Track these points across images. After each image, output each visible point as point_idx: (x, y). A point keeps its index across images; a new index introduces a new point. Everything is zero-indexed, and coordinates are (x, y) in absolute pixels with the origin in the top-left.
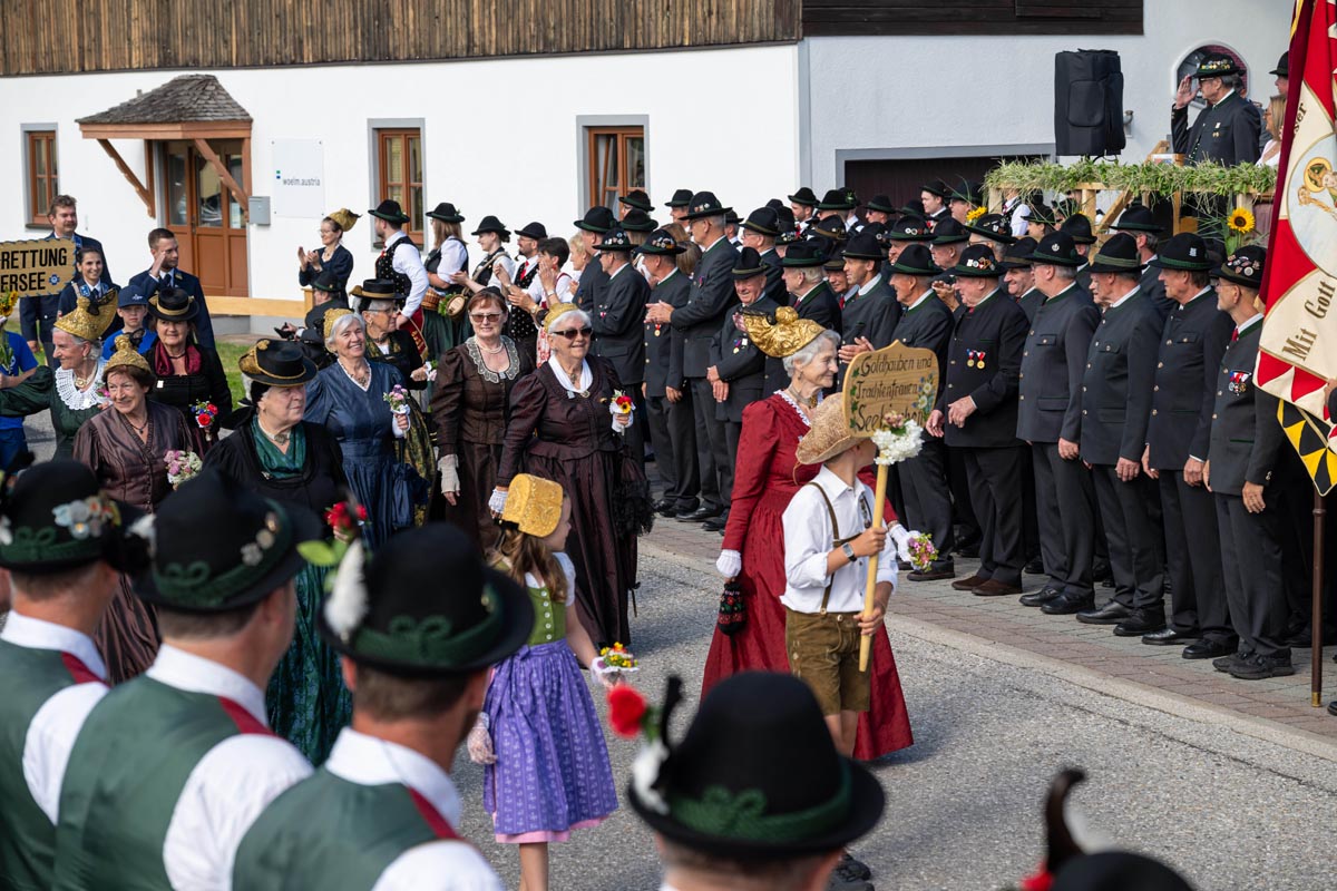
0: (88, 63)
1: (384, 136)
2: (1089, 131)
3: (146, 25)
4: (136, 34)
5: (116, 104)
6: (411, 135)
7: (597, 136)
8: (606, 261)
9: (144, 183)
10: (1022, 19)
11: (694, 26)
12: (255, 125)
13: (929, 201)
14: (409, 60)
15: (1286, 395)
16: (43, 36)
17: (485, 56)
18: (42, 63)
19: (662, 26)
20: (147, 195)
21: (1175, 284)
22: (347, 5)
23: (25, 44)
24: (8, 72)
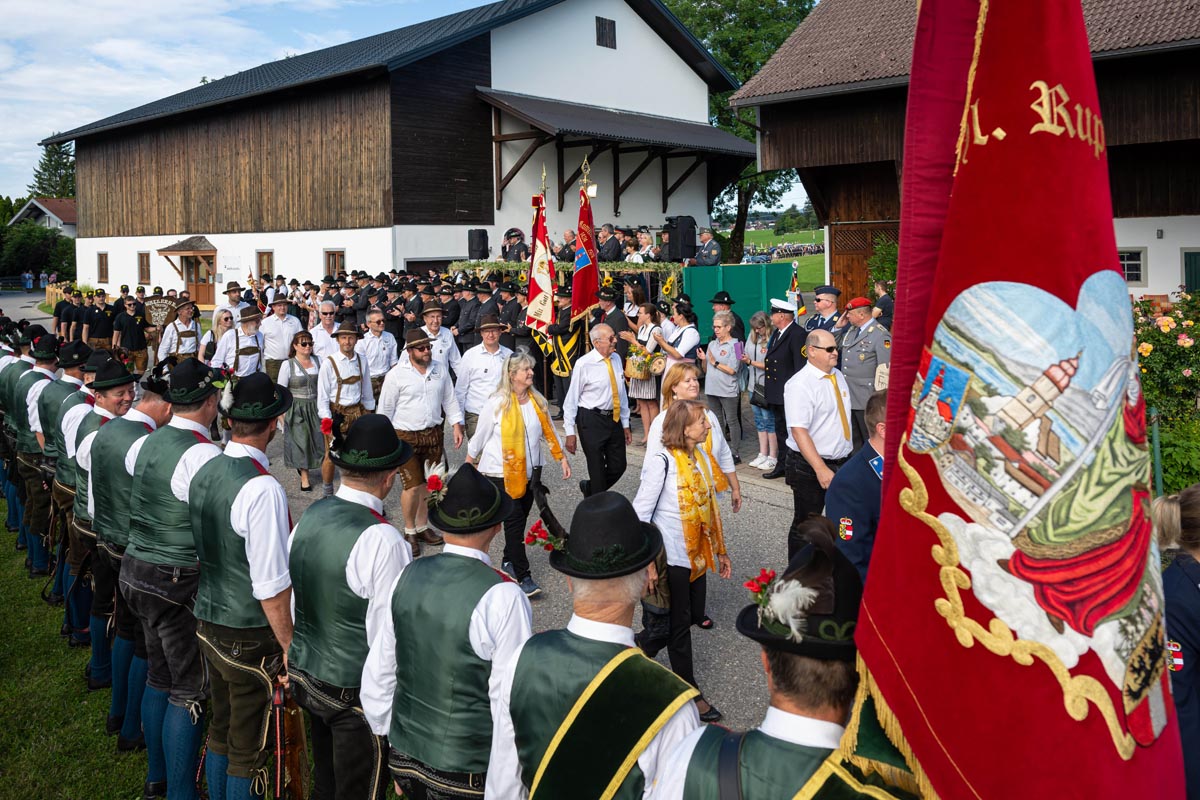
0: (161, 232)
1: (260, 255)
2: (478, 253)
3: (181, 220)
4: (178, 223)
5: (170, 245)
6: (270, 254)
7: (330, 255)
8: (331, 292)
9: (180, 269)
10: (460, 221)
11: (360, 222)
12: (218, 251)
13: (431, 273)
14: (269, 231)
15: (535, 328)
16: (145, 224)
17: (294, 230)
19: (350, 222)
20: (181, 273)
21: (504, 295)
22: (249, 214)
23: (139, 226)
24: (133, 234)
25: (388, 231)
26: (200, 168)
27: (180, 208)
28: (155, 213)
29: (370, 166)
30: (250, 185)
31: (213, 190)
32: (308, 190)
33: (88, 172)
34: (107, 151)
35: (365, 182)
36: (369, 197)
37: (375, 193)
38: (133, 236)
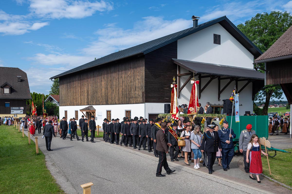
0: (81, 105)
1: (108, 112)
2: (167, 111)
3: (86, 101)
4: (85, 102)
5: (83, 108)
6: (110, 111)
7: (127, 112)
11: (135, 102)
12: (96, 110)
14: (110, 105)
16: (77, 102)
17: (117, 104)
18: (77, 104)
19: (132, 102)
22: (104, 99)
23: (75, 103)
24: (74, 105)
25: (143, 104)
26: (91, 85)
27: (86, 98)
28: (79, 99)
29: (138, 84)
30: (105, 90)
31: (95, 92)
32: (121, 92)
33: (62, 87)
34: (67, 81)
35: (137, 89)
36: (138, 94)
37: (140, 93)
38: (74, 106)
